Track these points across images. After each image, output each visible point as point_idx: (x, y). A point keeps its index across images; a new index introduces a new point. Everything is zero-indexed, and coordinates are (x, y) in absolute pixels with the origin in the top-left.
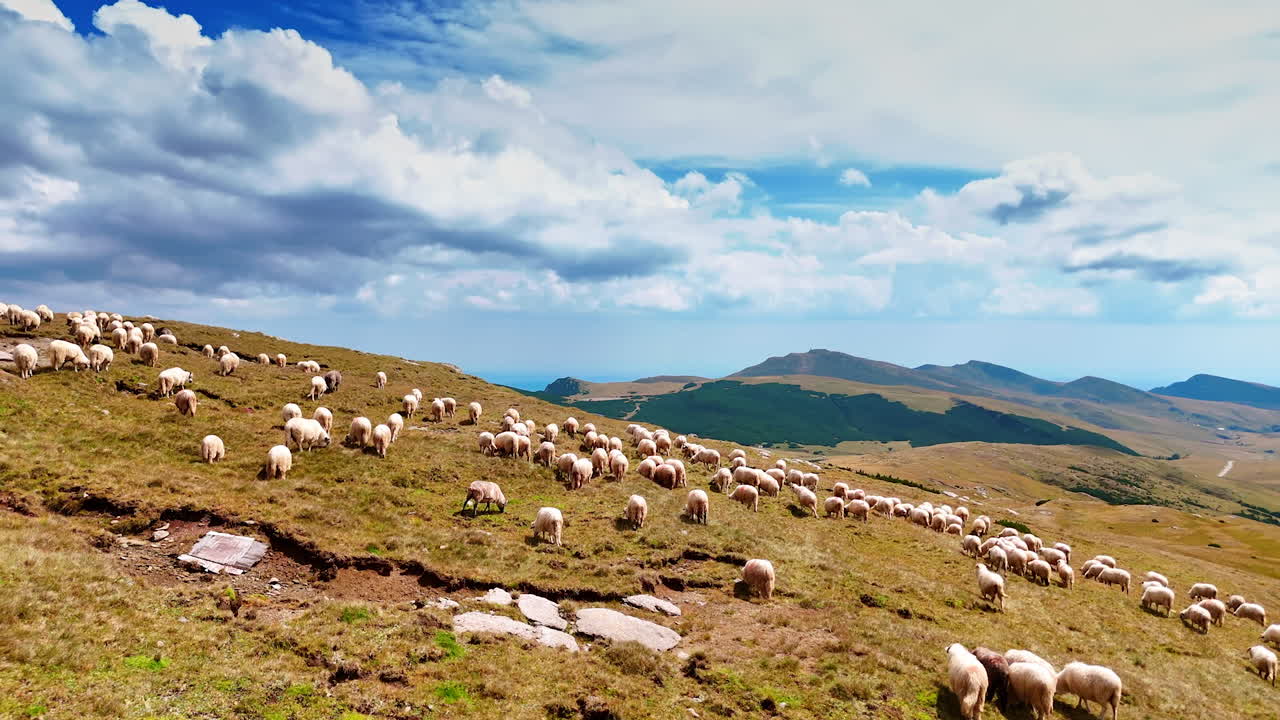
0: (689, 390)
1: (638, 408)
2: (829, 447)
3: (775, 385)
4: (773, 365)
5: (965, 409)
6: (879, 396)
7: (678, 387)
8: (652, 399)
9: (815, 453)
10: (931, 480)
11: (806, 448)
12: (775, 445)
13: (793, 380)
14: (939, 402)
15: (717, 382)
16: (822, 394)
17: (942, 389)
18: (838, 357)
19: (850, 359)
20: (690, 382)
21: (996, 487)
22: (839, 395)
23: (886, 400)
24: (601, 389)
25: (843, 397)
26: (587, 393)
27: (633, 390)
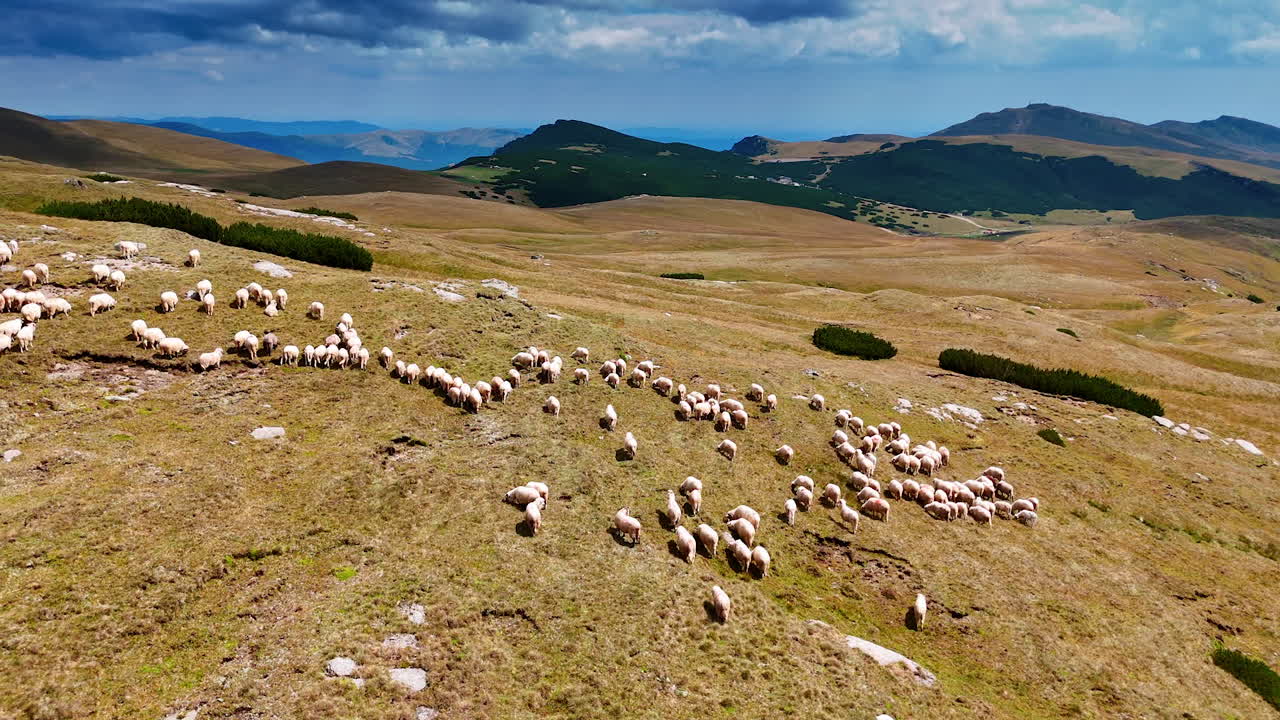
0: (886, 150)
1: (828, 170)
2: (1037, 216)
3: (983, 145)
4: (984, 122)
5: (1208, 176)
6: (1104, 159)
7: (874, 147)
8: (845, 160)
9: (1021, 223)
10: (1152, 263)
11: (1011, 216)
12: (976, 213)
13: (1004, 140)
14: (1176, 166)
15: (918, 142)
16: (1036, 156)
17: (1185, 150)
18: (1061, 113)
19: (1074, 114)
20: (887, 141)
21: (1231, 270)
22: (1056, 157)
23: (1112, 164)
24: (790, 149)
25: (1062, 159)
26: (775, 153)
27: (823, 150)
